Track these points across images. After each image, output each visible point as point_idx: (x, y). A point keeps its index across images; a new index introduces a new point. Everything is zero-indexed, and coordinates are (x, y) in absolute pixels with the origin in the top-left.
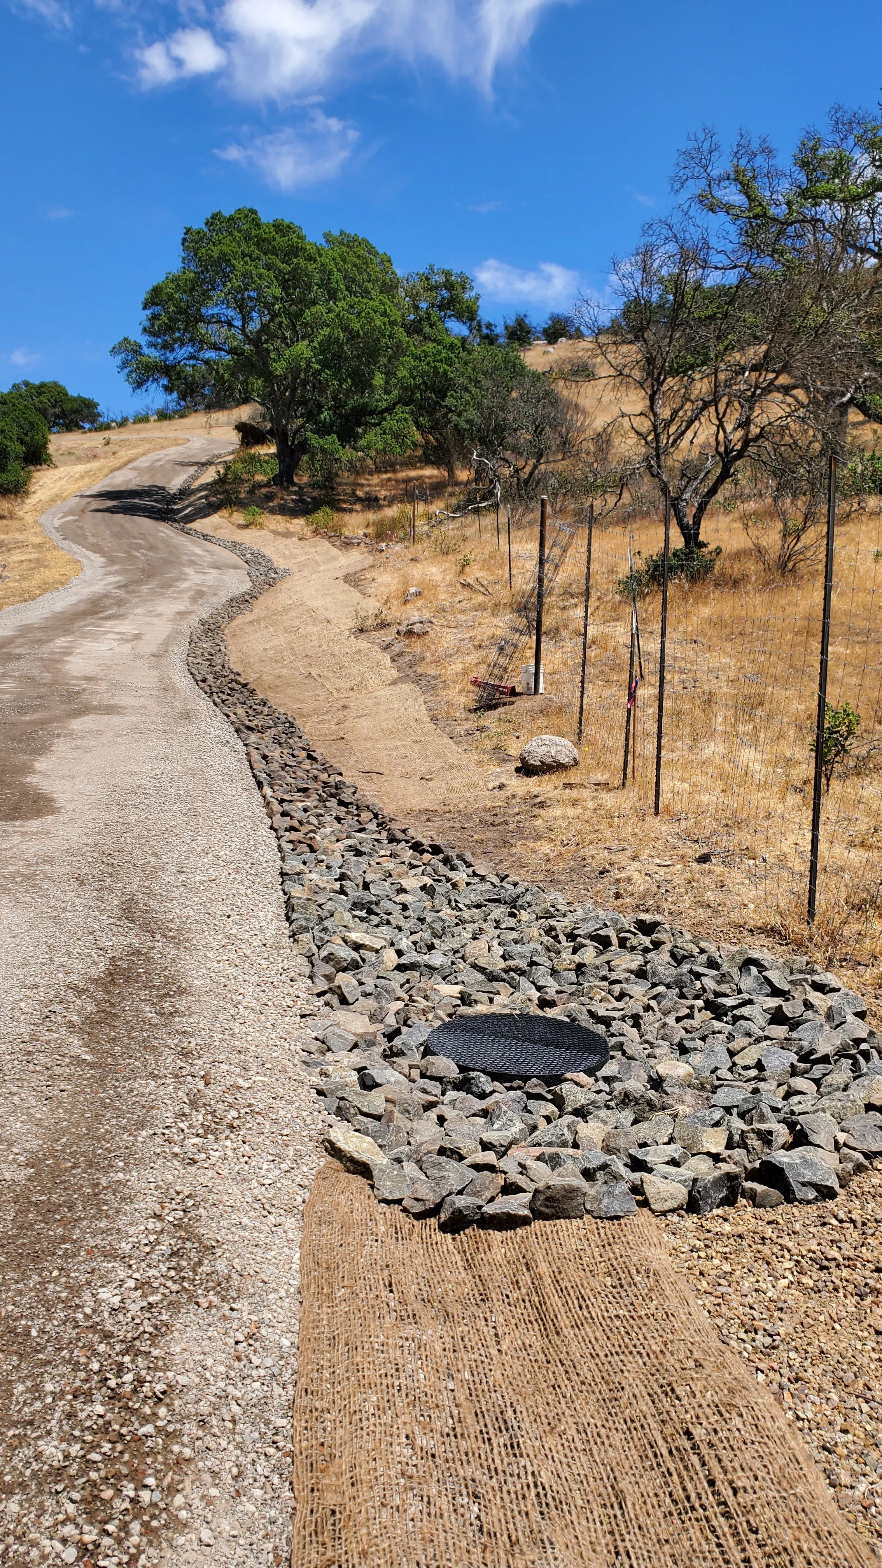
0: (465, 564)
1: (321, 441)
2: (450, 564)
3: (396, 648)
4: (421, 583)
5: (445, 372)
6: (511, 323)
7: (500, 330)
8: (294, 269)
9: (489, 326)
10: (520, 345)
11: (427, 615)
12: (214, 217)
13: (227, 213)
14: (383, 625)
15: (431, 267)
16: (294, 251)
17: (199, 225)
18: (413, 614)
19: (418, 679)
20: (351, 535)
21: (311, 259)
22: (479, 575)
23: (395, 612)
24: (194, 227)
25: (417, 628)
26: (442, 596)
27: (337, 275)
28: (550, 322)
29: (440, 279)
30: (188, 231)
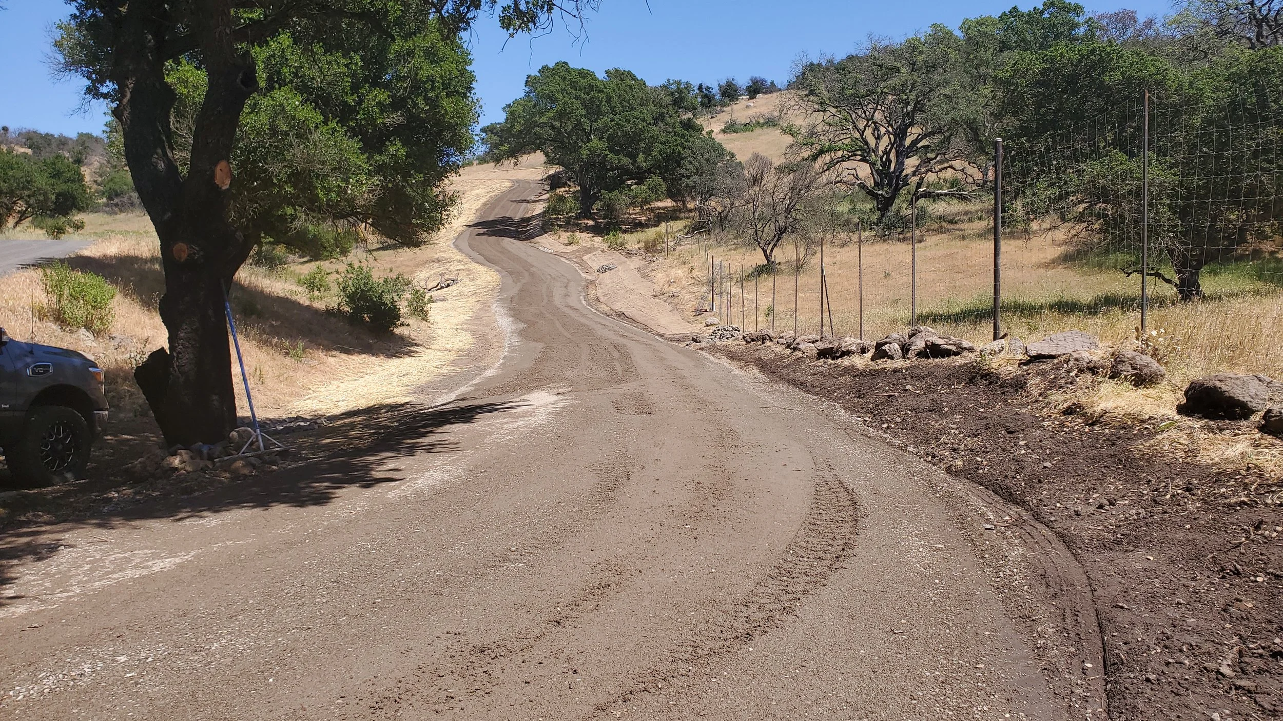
0: (692, 269)
1: (610, 194)
2: (686, 269)
3: (669, 301)
4: (675, 278)
5: (679, 152)
6: (723, 83)
7: (716, 91)
8: (592, 98)
9: (708, 88)
10: (730, 100)
11: (678, 289)
12: (543, 68)
13: (551, 65)
14: (663, 294)
15: (668, 80)
16: (591, 87)
17: (535, 72)
18: (673, 289)
19: (678, 310)
20: (631, 248)
21: (601, 91)
22: (698, 273)
23: (666, 289)
24: (533, 74)
25: (675, 294)
26: (684, 282)
27: (615, 98)
28: (751, 82)
29: (674, 87)
30: (528, 77)
